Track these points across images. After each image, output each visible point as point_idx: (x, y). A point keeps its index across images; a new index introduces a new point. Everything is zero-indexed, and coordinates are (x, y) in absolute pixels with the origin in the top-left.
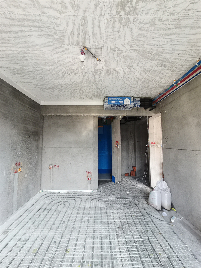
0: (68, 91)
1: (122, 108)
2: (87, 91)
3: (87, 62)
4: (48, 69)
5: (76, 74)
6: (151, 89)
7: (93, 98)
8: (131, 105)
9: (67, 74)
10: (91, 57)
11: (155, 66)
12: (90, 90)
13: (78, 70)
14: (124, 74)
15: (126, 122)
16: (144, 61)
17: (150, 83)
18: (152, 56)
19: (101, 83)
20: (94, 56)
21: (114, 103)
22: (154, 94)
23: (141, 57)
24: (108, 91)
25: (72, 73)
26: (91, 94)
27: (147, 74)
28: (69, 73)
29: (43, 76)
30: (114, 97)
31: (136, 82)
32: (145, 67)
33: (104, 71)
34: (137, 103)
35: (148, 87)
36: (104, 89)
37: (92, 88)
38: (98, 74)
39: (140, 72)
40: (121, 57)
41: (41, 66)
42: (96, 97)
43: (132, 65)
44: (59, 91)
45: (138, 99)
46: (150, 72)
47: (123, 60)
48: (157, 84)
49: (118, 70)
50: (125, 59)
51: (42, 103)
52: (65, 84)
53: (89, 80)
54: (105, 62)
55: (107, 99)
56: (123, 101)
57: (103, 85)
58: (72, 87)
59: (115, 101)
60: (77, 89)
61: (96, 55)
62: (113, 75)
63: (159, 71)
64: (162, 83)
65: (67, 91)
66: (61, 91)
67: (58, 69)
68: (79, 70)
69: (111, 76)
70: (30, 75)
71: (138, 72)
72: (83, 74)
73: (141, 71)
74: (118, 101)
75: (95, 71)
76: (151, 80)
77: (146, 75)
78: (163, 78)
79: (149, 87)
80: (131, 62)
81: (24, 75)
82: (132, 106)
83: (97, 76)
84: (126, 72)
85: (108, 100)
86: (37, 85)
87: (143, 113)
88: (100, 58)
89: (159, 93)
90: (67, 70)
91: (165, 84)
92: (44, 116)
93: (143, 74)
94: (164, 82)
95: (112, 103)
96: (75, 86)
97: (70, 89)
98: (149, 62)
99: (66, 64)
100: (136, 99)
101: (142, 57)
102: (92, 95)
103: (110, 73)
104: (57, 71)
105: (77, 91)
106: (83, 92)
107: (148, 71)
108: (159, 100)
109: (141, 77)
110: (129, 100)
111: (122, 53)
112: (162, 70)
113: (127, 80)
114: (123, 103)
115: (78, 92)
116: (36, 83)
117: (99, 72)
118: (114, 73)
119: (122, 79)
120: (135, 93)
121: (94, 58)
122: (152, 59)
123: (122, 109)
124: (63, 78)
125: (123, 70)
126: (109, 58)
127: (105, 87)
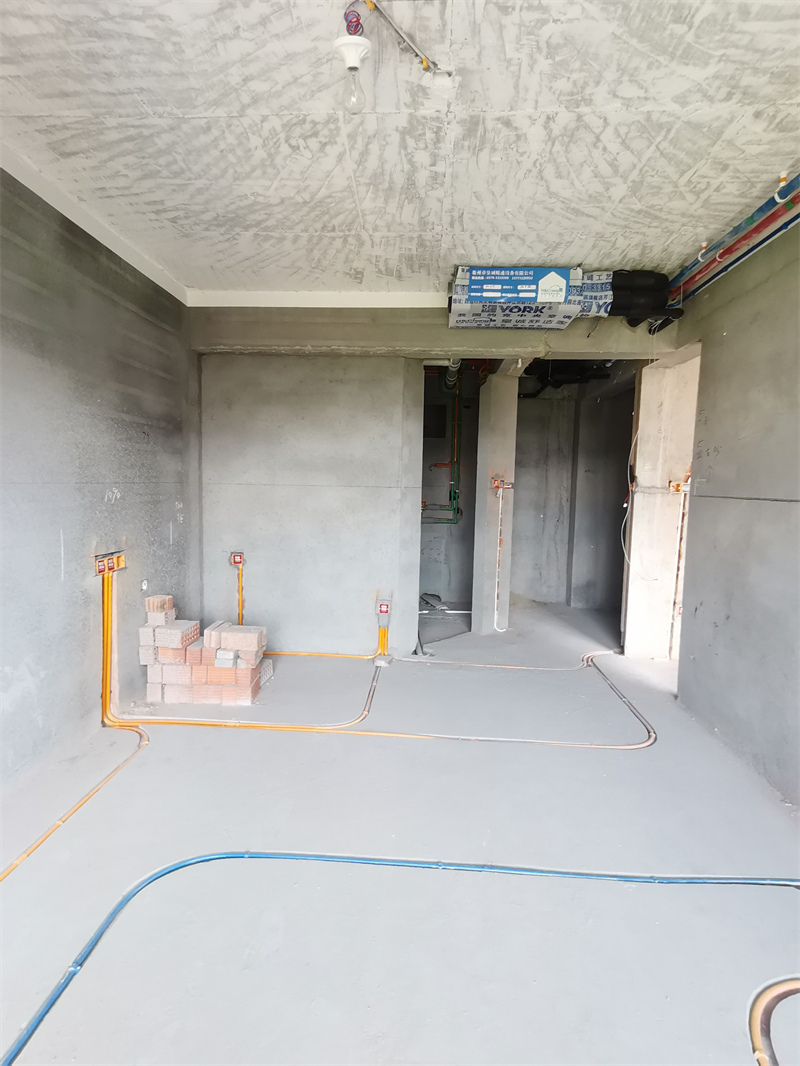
0: (296, 239)
1: (529, 316)
2: (377, 236)
3: (376, 78)
4: (203, 122)
5: (326, 144)
6: (667, 224)
7: (405, 271)
8: (570, 302)
9: (285, 149)
10: (393, 53)
11: (698, 96)
12: (389, 231)
13: (332, 126)
14: (550, 143)
15: (543, 388)
16: (649, 67)
17: (668, 189)
18: (690, 38)
19: (439, 193)
20: (408, 45)
21: (492, 292)
22: (678, 250)
23: (634, 42)
24: (472, 236)
25: (309, 140)
26: (397, 253)
27: (659, 139)
28: (293, 142)
29: (184, 161)
30: (493, 268)
31: (600, 188)
32: (648, 107)
33: (454, 125)
34: (598, 294)
35: (658, 214)
36: (452, 225)
37: (400, 224)
38: (426, 147)
39: (623, 130)
40: (539, 48)
41: (168, 109)
42: (416, 267)
43: (588, 91)
44: (256, 235)
45: (606, 278)
46: (673, 132)
47: (544, 64)
48: (698, 194)
49: (520, 118)
50: (557, 59)
51: (193, 298)
52: (278, 200)
53: (387, 178)
54: (458, 79)
55: (462, 279)
56: (533, 287)
57: (447, 205)
58: (312, 215)
59: (499, 287)
60: (333, 230)
61: (419, 36)
62: (494, 149)
63: (715, 124)
64: (724, 191)
65: (290, 235)
66: (267, 238)
67: (246, 121)
68: (341, 124)
69: (484, 155)
70: (131, 159)
71: (617, 131)
72: (360, 145)
73: (629, 126)
74: (513, 284)
75: (412, 129)
76: (675, 177)
77: (653, 147)
78: (731, 167)
79: (661, 210)
80: (583, 74)
81: (105, 161)
82: (574, 310)
83: (422, 158)
84: (556, 129)
85: (467, 282)
86: (160, 207)
87: (622, 342)
88: (439, 53)
89: (704, 244)
90: (288, 127)
91: (737, 200)
92: (201, 355)
93: (637, 144)
94: (732, 188)
95: (485, 294)
96: (324, 213)
97: (301, 226)
98: (673, 73)
99: (278, 94)
100: (595, 278)
101: (639, 46)
102: (401, 256)
103: (483, 137)
104: (239, 130)
105: (334, 239)
106: (362, 244)
107: (660, 126)
108: (700, 279)
109: (626, 159)
110: (562, 283)
111: (544, 22)
112: (731, 121)
113: (559, 176)
114: (533, 295)
115: (338, 243)
116: (157, 196)
117: (430, 135)
118: (501, 136)
119: (535, 171)
120: (594, 247)
121: (408, 56)
122: (687, 56)
123: (527, 325)
124: (270, 170)
125: (543, 118)
126: (479, 55)
127: (456, 214)
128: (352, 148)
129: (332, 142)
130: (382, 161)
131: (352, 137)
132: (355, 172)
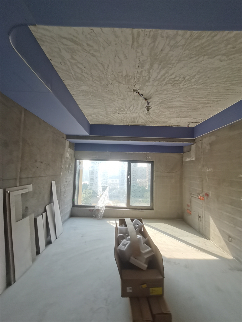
62: (122, 76)
69: (124, 74)
83: (145, 74)
117: (141, 80)
128: (166, 77)
129: (171, 79)
130: (158, 73)
131: (164, 80)
132: (171, 69)
